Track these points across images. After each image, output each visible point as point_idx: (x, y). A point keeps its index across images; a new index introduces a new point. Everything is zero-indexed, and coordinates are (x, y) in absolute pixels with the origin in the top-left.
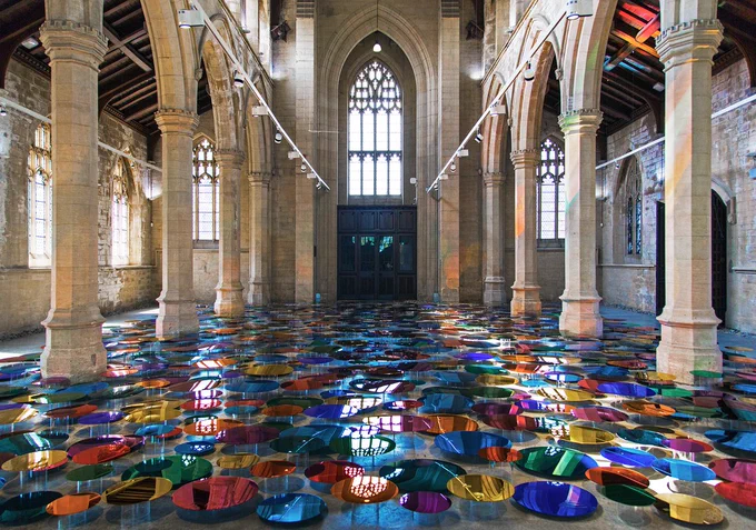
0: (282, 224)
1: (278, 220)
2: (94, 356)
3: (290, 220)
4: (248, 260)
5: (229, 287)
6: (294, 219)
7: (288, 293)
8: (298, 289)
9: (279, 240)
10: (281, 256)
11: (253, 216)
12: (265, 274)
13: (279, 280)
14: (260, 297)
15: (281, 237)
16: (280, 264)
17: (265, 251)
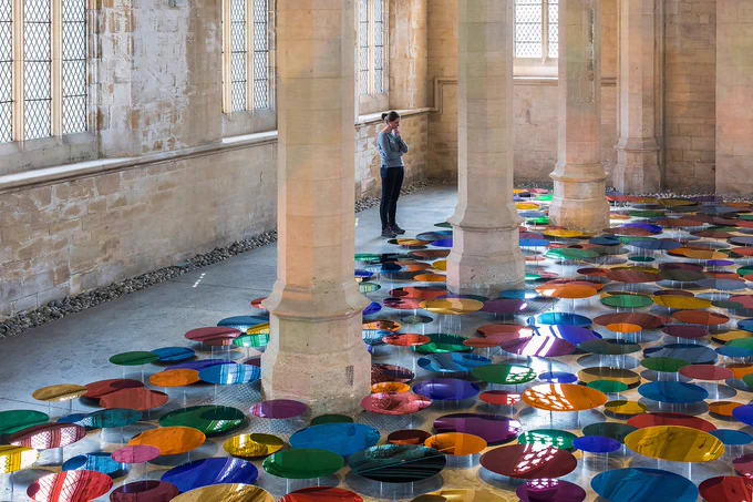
0: (687, 29)
1: (677, 20)
2: (350, 369)
3: (704, 19)
4: (614, 101)
5: (579, 175)
6: (713, 17)
7: (700, 170)
8: (722, 164)
9: (679, 60)
10: (682, 93)
11: (625, 13)
12: (650, 133)
13: (680, 143)
14: (638, 179)
15: (685, 53)
16: (681, 111)
17: (650, 83)
